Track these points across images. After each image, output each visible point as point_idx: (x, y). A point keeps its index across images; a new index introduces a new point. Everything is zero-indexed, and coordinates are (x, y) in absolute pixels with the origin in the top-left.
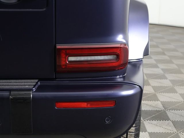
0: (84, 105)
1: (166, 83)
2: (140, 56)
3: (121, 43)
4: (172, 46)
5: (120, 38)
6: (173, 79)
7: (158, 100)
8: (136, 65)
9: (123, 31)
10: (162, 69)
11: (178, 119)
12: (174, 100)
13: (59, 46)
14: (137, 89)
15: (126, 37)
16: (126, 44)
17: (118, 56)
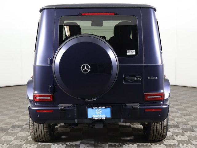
0: (153, 110)
1: (178, 114)
2: (168, 97)
3: (162, 92)
4: (181, 98)
5: (162, 91)
6: (182, 113)
7: (175, 121)
8: (166, 100)
9: (163, 89)
10: (176, 109)
11: (183, 127)
12: (182, 121)
13: (145, 94)
14: (168, 106)
15: (163, 91)
16: (164, 93)
17: (162, 96)
